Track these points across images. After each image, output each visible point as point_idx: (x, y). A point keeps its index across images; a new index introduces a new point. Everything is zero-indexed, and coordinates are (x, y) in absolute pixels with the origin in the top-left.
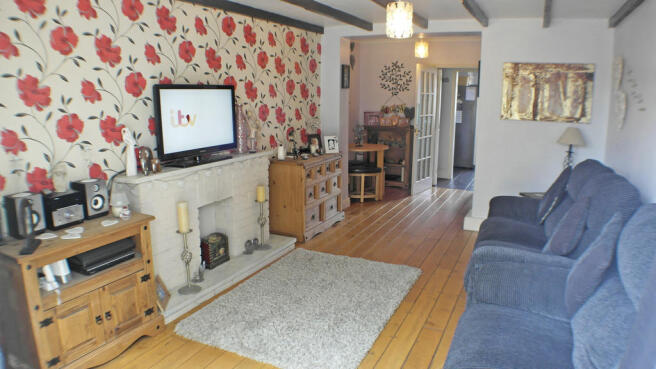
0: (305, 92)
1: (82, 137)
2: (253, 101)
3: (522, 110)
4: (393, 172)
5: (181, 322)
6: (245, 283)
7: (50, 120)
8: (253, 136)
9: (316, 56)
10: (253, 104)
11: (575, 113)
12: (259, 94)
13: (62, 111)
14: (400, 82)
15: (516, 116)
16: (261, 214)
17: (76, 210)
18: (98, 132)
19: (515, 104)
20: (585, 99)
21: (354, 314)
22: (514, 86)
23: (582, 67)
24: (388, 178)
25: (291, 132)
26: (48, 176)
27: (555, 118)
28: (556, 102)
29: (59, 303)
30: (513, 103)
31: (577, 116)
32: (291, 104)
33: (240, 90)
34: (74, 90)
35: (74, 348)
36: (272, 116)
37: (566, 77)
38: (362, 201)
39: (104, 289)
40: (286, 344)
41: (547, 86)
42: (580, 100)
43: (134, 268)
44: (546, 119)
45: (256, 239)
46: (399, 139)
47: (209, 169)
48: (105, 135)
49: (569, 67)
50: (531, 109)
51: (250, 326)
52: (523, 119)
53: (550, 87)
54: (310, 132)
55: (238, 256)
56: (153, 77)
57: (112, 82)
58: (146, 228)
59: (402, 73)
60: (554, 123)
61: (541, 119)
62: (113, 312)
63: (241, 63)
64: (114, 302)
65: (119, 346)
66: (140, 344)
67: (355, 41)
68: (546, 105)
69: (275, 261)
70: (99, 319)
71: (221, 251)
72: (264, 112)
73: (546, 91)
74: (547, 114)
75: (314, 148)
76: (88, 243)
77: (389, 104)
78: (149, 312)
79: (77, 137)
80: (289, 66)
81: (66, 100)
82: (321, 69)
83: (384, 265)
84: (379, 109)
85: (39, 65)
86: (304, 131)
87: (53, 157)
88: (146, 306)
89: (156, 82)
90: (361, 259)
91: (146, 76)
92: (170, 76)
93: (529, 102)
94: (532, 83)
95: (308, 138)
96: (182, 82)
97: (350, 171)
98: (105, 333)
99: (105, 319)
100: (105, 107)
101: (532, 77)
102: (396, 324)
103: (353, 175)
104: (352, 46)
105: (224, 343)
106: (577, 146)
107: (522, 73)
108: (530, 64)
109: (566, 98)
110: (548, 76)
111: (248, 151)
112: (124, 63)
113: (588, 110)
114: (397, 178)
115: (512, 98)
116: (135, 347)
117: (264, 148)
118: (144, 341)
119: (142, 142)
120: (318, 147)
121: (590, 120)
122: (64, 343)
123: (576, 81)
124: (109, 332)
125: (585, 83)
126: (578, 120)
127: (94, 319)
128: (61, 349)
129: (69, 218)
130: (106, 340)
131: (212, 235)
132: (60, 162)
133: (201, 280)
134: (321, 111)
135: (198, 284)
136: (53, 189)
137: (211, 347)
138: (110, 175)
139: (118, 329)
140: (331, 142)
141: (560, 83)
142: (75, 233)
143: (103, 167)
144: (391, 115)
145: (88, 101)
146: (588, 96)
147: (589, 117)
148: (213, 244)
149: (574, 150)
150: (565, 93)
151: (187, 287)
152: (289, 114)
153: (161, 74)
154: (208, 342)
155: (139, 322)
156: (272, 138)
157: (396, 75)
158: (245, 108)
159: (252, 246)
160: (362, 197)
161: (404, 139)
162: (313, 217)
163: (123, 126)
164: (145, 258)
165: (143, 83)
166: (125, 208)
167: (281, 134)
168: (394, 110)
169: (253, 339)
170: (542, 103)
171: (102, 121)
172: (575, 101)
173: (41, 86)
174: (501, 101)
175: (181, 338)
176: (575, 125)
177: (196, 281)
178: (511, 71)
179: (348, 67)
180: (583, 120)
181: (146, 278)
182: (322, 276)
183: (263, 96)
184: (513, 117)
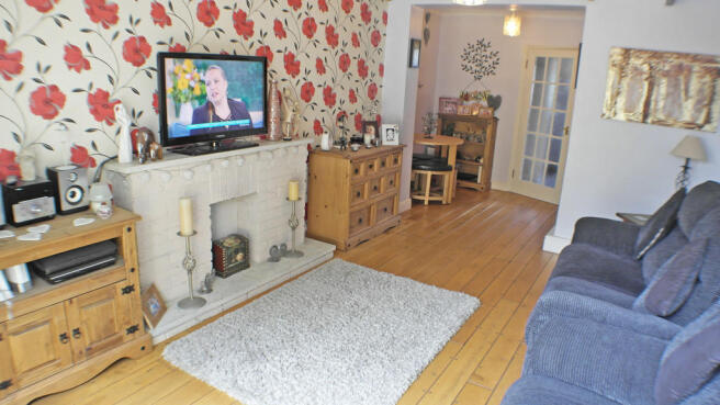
0: (363, 70)
1: (63, 113)
2: (294, 77)
3: (629, 109)
4: (467, 170)
5: (174, 342)
6: (261, 299)
7: (21, 92)
8: (289, 120)
9: (380, 26)
10: (294, 81)
11: (697, 119)
12: (302, 69)
13: (37, 81)
14: (486, 65)
15: (622, 116)
16: (294, 215)
17: (46, 203)
18: (85, 108)
19: (621, 101)
20: (712, 101)
21: (382, 355)
22: (621, 77)
23: (711, 60)
24: (461, 176)
25: (341, 117)
26: (16, 159)
27: (670, 122)
28: (674, 102)
29: (9, 317)
30: (619, 99)
31: (700, 121)
32: (343, 84)
33: (277, 64)
34: (55, 56)
35: (31, 370)
36: (318, 96)
37: (690, 71)
38: (426, 203)
39: (71, 302)
40: (288, 387)
41: (664, 81)
42: (706, 102)
43: (113, 277)
44: (659, 122)
45: (284, 245)
46: (479, 132)
47: (226, 158)
48: (94, 112)
49: (695, 58)
50: (641, 108)
51: (252, 357)
52: (631, 121)
53: (669, 82)
54: (366, 117)
55: (262, 263)
56: (161, 43)
57: (105, 47)
58: (129, 230)
59: (488, 53)
60: (668, 128)
61: (653, 123)
62: (84, 329)
63: (280, 30)
64: (85, 317)
65: (90, 369)
66: (119, 367)
67: (432, 12)
68: (661, 104)
69: (301, 274)
70: (64, 337)
71: (239, 257)
72: (307, 92)
73: (663, 87)
74: (661, 116)
75: (368, 139)
76: (49, 246)
77: (470, 90)
78: (133, 330)
79: (56, 113)
80: (344, 37)
81: (43, 67)
82: (387, 43)
83: (435, 289)
84: (457, 95)
85: (8, 24)
86: (360, 116)
87: (25, 136)
88: (128, 323)
89: (165, 49)
90: (409, 280)
91: (152, 41)
92: (184, 42)
93: (638, 101)
94: (645, 76)
95: (362, 125)
96: (200, 50)
97: (414, 167)
98: (73, 353)
99: (72, 338)
100: (96, 78)
101: (646, 68)
102: (434, 374)
103: (419, 172)
104: (427, 17)
105: (215, 378)
106: (696, 160)
107: (634, 62)
108: (646, 51)
109: (687, 97)
110: (667, 68)
111: (282, 138)
112: (123, 24)
113: (715, 115)
114: (473, 178)
115: (618, 93)
116: (111, 371)
117: (306, 135)
118: (124, 364)
119: (141, 123)
120: (373, 137)
121: (716, 128)
122: (17, 364)
123: (702, 77)
124: (77, 352)
125: (714, 81)
126: (700, 127)
127: (59, 338)
128: (14, 370)
129: (34, 213)
130: (73, 361)
131: (230, 236)
132: (33, 144)
133: (210, 291)
134: (383, 94)
135: (205, 296)
136: (19, 177)
137: (199, 381)
138: (99, 160)
139: (89, 349)
140: (390, 131)
141: (682, 78)
142: (34, 234)
143: (91, 151)
144: (471, 102)
145: (73, 70)
146: (716, 97)
147: (715, 124)
148: (228, 248)
149: (691, 164)
150: (687, 91)
151: (188, 299)
152: (341, 95)
153: (172, 40)
154: (197, 375)
155: (119, 341)
156: (317, 123)
157: (482, 56)
158: (281, 86)
159: (278, 253)
160: (426, 199)
161: (485, 132)
162: (360, 220)
163: (119, 102)
164: (129, 266)
165: (148, 50)
166: (104, 204)
167: (329, 118)
168: (476, 98)
169: (250, 376)
170: (657, 102)
171: (90, 95)
172: (699, 102)
173: (10, 50)
174: (604, 96)
175: (167, 365)
176: (695, 133)
177: (202, 292)
178: (620, 58)
179: (420, 42)
180: (707, 127)
181: (128, 290)
182: (356, 297)
183: (308, 72)
184: (617, 117)
